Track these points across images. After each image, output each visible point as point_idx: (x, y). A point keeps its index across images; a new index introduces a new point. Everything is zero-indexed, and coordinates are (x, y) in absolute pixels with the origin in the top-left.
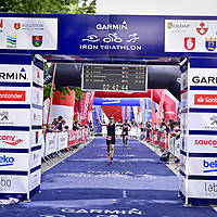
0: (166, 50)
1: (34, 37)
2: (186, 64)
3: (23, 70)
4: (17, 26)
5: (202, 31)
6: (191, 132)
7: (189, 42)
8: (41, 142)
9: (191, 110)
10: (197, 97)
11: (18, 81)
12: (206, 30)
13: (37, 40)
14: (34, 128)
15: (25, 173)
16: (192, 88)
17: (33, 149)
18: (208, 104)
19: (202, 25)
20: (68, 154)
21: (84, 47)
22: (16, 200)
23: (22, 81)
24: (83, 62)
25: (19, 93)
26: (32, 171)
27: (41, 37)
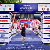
0: (38, 11)
2: (43, 14)
3: (7, 15)
5: (46, 6)
6: (44, 29)
7: (43, 9)
8: (11, 31)
9: (44, 24)
10: (45, 21)
11: (6, 18)
12: (47, 6)
13: (10, 9)
14: (9, 28)
15: (8, 38)
16: (44, 19)
17: (9, 33)
18: (48, 22)
19: (46, 5)
20: (17, 34)
21: (20, 10)
22: (6, 44)
24: (20, 14)
25: (6, 20)
26: (9, 37)
27: (11, 8)
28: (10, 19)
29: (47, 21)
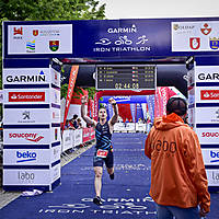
0: (173, 50)
1: (51, 42)
2: (192, 62)
3: (42, 73)
4: (36, 33)
8: (59, 139)
9: (198, 105)
11: (38, 83)
12: (210, 30)
13: (54, 45)
15: (47, 167)
16: (198, 84)
17: (53, 145)
19: (206, 25)
21: (98, 50)
22: (40, 192)
23: (42, 82)
25: (39, 94)
26: (53, 165)
27: (57, 42)
28: (53, 86)
29: (209, 92)
